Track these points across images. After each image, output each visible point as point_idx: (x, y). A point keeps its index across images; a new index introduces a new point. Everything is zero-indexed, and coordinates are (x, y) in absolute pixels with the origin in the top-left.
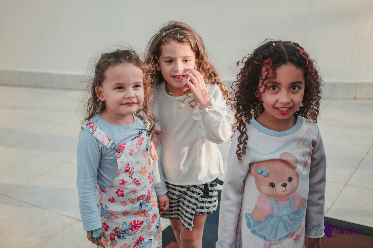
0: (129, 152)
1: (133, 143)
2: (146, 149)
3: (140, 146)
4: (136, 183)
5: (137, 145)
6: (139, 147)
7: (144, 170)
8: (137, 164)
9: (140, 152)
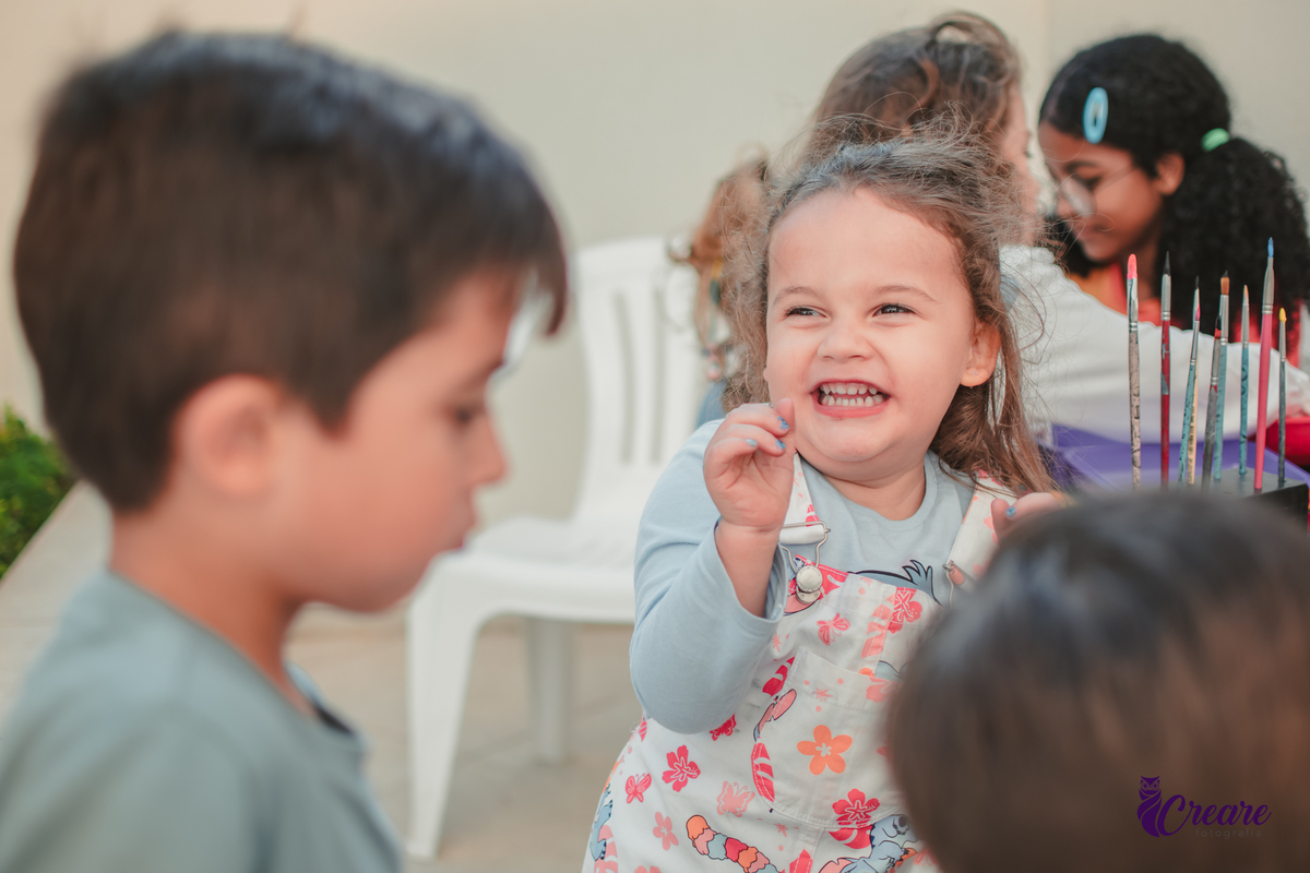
1: (862, 591)
3: (888, 631)
4: (760, 773)
5: (875, 615)
6: (878, 632)
7: (829, 753)
8: (815, 696)
9: (870, 662)
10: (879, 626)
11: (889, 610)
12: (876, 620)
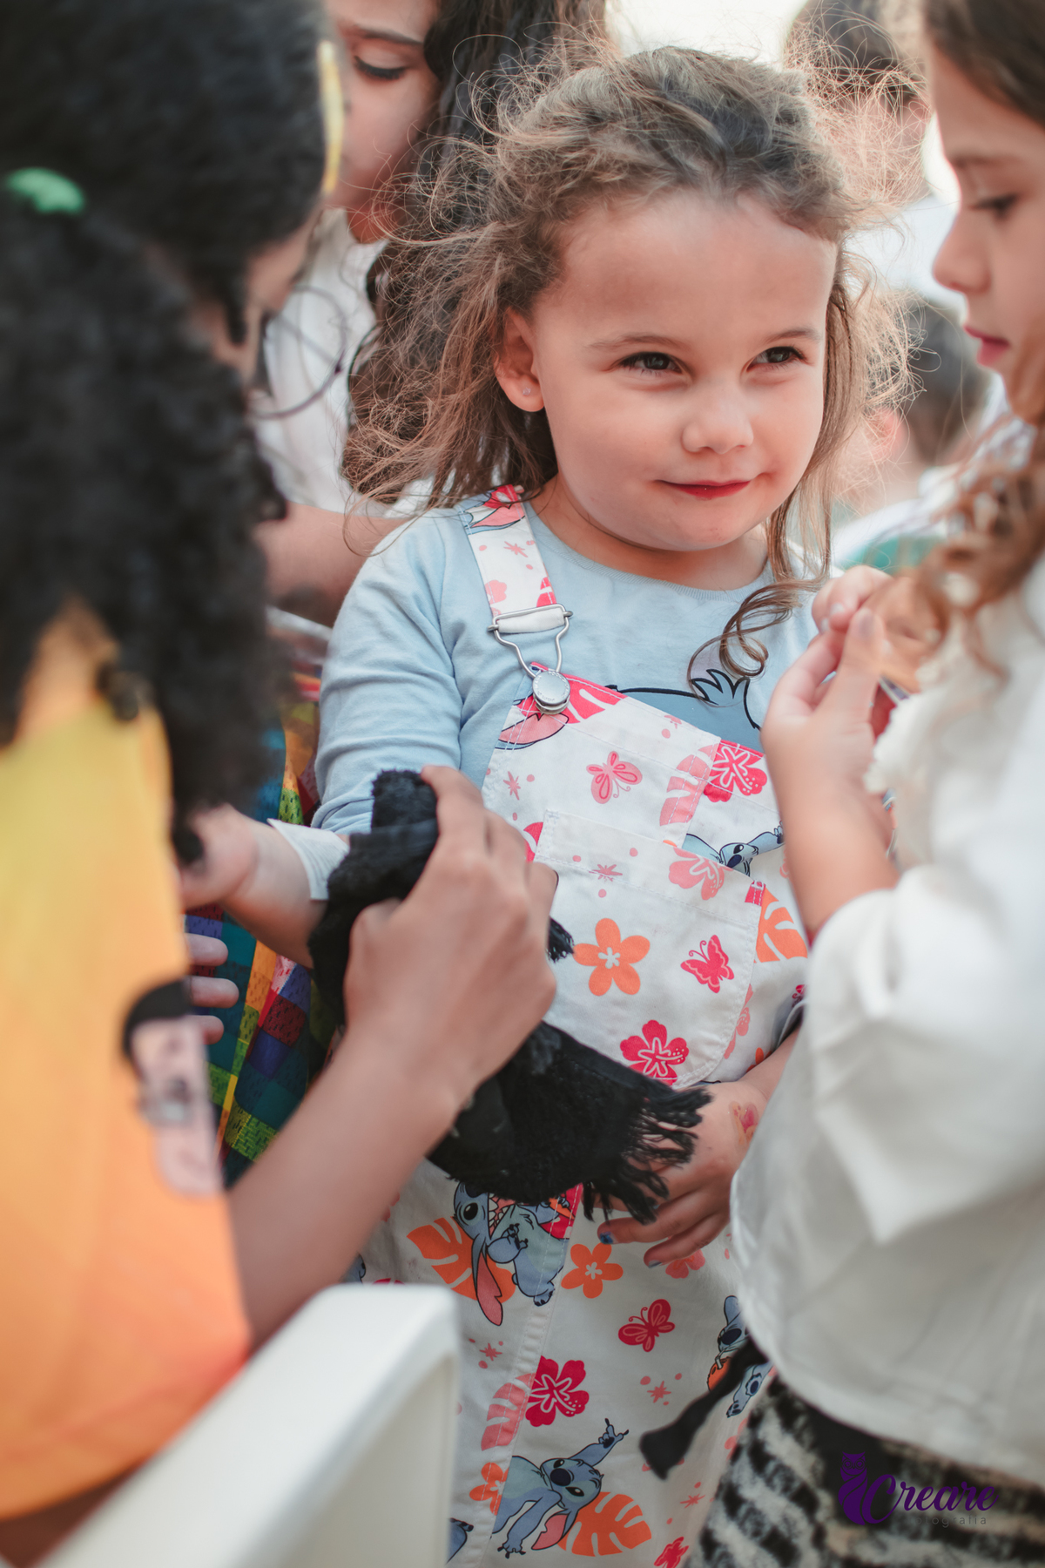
0: (601, 760)
1: (666, 734)
2: (729, 853)
3: (705, 799)
5: (681, 767)
6: (687, 793)
7: (617, 964)
8: (598, 875)
9: (674, 833)
10: (688, 785)
11: (706, 766)
12: (685, 776)
